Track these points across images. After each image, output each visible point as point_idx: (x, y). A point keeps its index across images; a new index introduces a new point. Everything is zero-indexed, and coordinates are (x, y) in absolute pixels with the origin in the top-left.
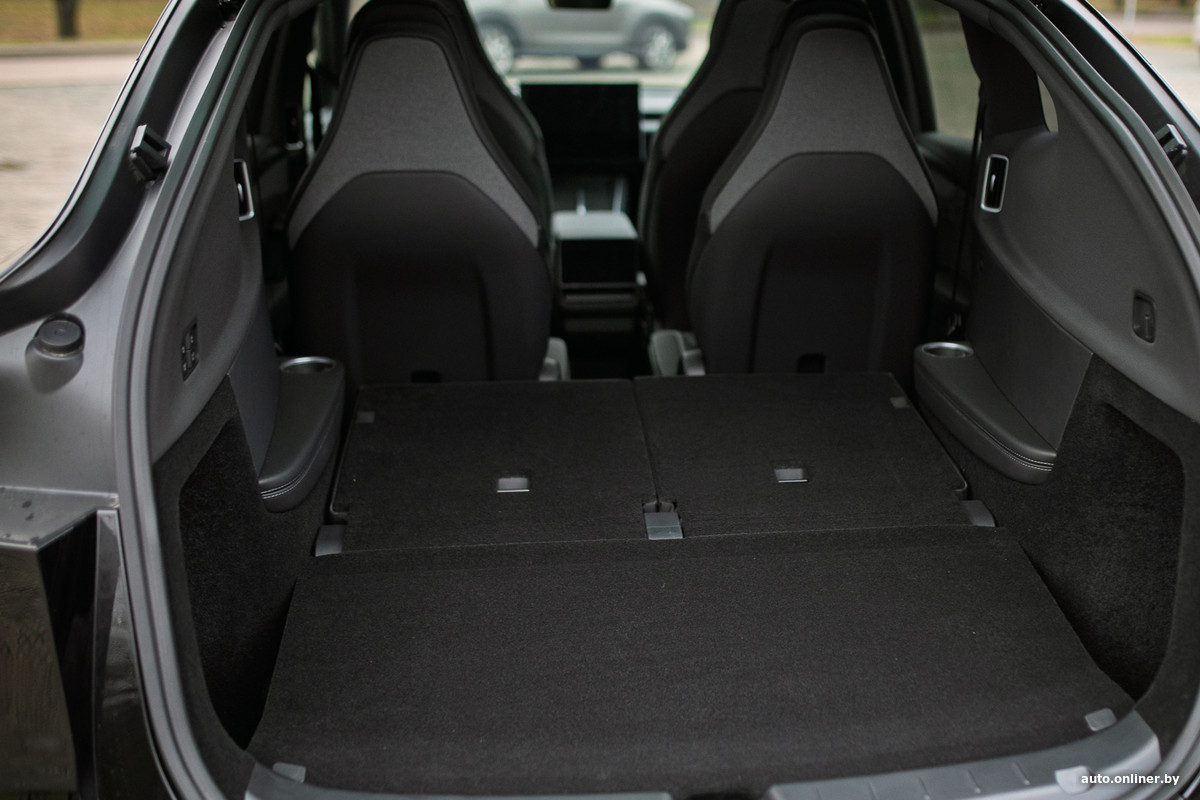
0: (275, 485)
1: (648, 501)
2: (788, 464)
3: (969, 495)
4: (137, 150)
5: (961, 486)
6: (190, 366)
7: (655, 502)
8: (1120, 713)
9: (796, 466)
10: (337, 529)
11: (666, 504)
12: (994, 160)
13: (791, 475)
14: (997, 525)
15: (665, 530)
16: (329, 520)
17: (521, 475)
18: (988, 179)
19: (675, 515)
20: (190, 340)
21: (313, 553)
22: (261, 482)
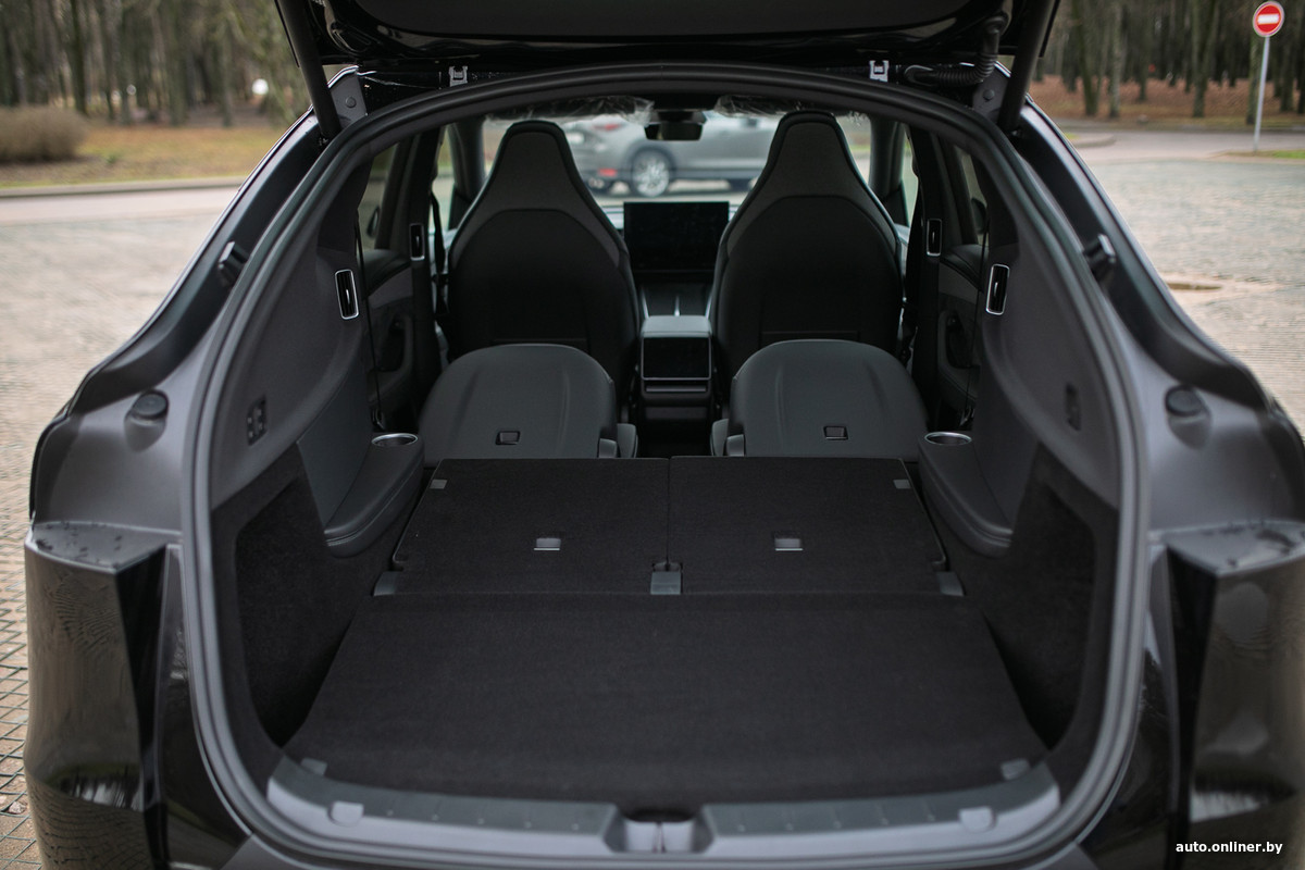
0: (339, 535)
1: (658, 562)
2: (788, 535)
3: (947, 567)
4: (225, 262)
5: (940, 559)
6: (257, 433)
7: (664, 563)
8: (1033, 762)
9: (794, 537)
10: (394, 575)
11: (674, 565)
12: (996, 268)
13: (789, 545)
14: (965, 593)
15: (666, 585)
16: (392, 567)
17: (556, 537)
18: (991, 285)
19: (678, 575)
20: (258, 413)
21: (372, 593)
22: (326, 532)
